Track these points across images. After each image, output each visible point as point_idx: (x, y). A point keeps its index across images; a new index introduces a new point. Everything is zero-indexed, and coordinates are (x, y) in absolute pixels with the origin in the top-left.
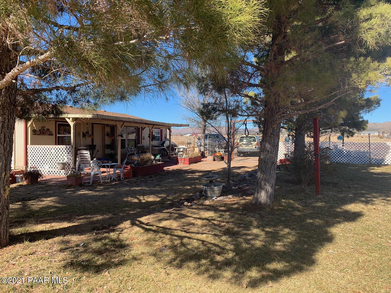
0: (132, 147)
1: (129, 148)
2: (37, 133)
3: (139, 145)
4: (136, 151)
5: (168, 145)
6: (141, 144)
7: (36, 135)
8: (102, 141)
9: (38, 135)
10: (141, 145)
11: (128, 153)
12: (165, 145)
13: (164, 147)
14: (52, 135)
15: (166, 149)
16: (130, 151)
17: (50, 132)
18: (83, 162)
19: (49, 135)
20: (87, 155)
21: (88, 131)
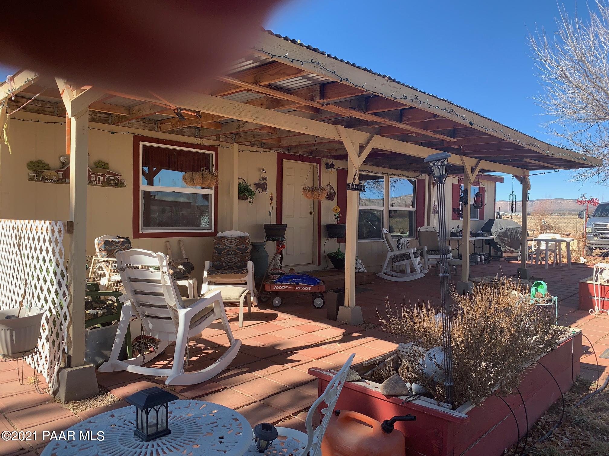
0: (403, 233)
1: (393, 236)
2: (47, 173)
3: (422, 229)
4: (412, 247)
5: (503, 231)
6: (429, 224)
7: (43, 180)
8: (311, 213)
9: (54, 181)
10: (430, 229)
11: (390, 254)
12: (493, 230)
13: (491, 237)
14: (119, 184)
15: (498, 241)
16: (394, 247)
17: (109, 173)
18: (148, 311)
19: (107, 183)
20: (157, 276)
21: (265, 179)
